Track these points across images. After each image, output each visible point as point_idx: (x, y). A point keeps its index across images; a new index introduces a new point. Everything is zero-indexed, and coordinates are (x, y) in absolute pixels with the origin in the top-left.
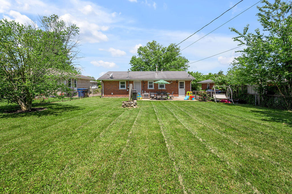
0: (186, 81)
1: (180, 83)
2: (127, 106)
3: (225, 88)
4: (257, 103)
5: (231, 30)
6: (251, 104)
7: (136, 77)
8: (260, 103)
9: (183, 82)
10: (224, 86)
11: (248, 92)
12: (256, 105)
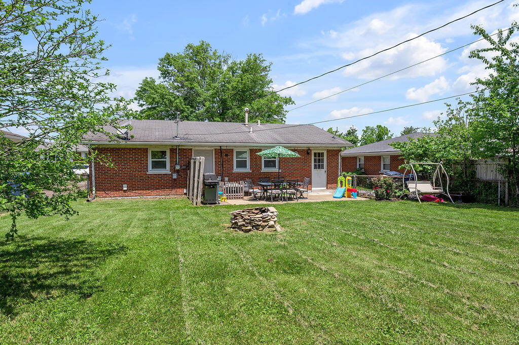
0: (328, 151)
1: (315, 154)
2: (257, 227)
3: (429, 168)
4: (502, 201)
5: (475, 31)
6: (487, 203)
7: (201, 138)
8: (509, 199)
9: (323, 154)
10: (428, 163)
11: (478, 176)
12: (501, 204)
